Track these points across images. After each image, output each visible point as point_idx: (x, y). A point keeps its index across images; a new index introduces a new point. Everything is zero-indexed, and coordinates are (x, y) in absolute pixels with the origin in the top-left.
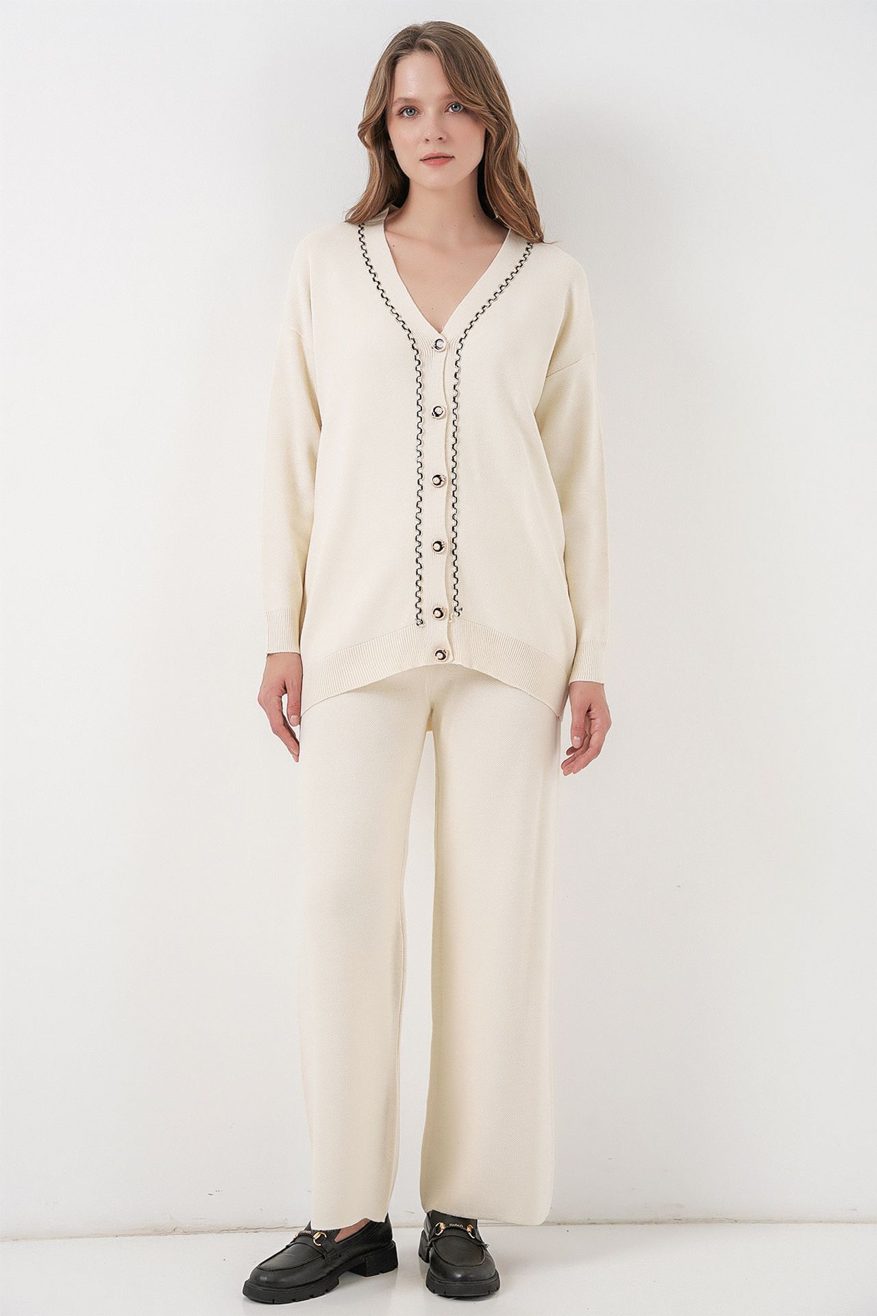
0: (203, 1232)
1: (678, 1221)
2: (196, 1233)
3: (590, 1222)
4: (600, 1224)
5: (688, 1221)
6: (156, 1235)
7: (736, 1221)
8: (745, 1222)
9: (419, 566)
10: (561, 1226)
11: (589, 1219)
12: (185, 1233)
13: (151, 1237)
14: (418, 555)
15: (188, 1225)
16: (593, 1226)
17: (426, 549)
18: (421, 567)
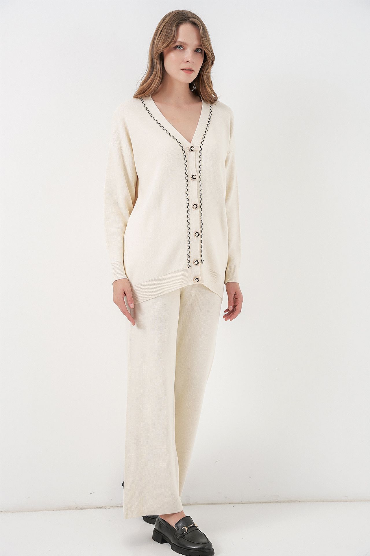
0: (88, 509)
1: (277, 502)
2: (85, 509)
3: (242, 503)
4: (246, 503)
5: (281, 502)
6: (69, 510)
7: (300, 502)
8: (303, 502)
9: (189, 243)
10: (231, 505)
11: (242, 502)
12: (81, 509)
13: (67, 511)
14: (189, 238)
15: (82, 506)
16: (243, 504)
17: (192, 235)
18: (190, 243)
